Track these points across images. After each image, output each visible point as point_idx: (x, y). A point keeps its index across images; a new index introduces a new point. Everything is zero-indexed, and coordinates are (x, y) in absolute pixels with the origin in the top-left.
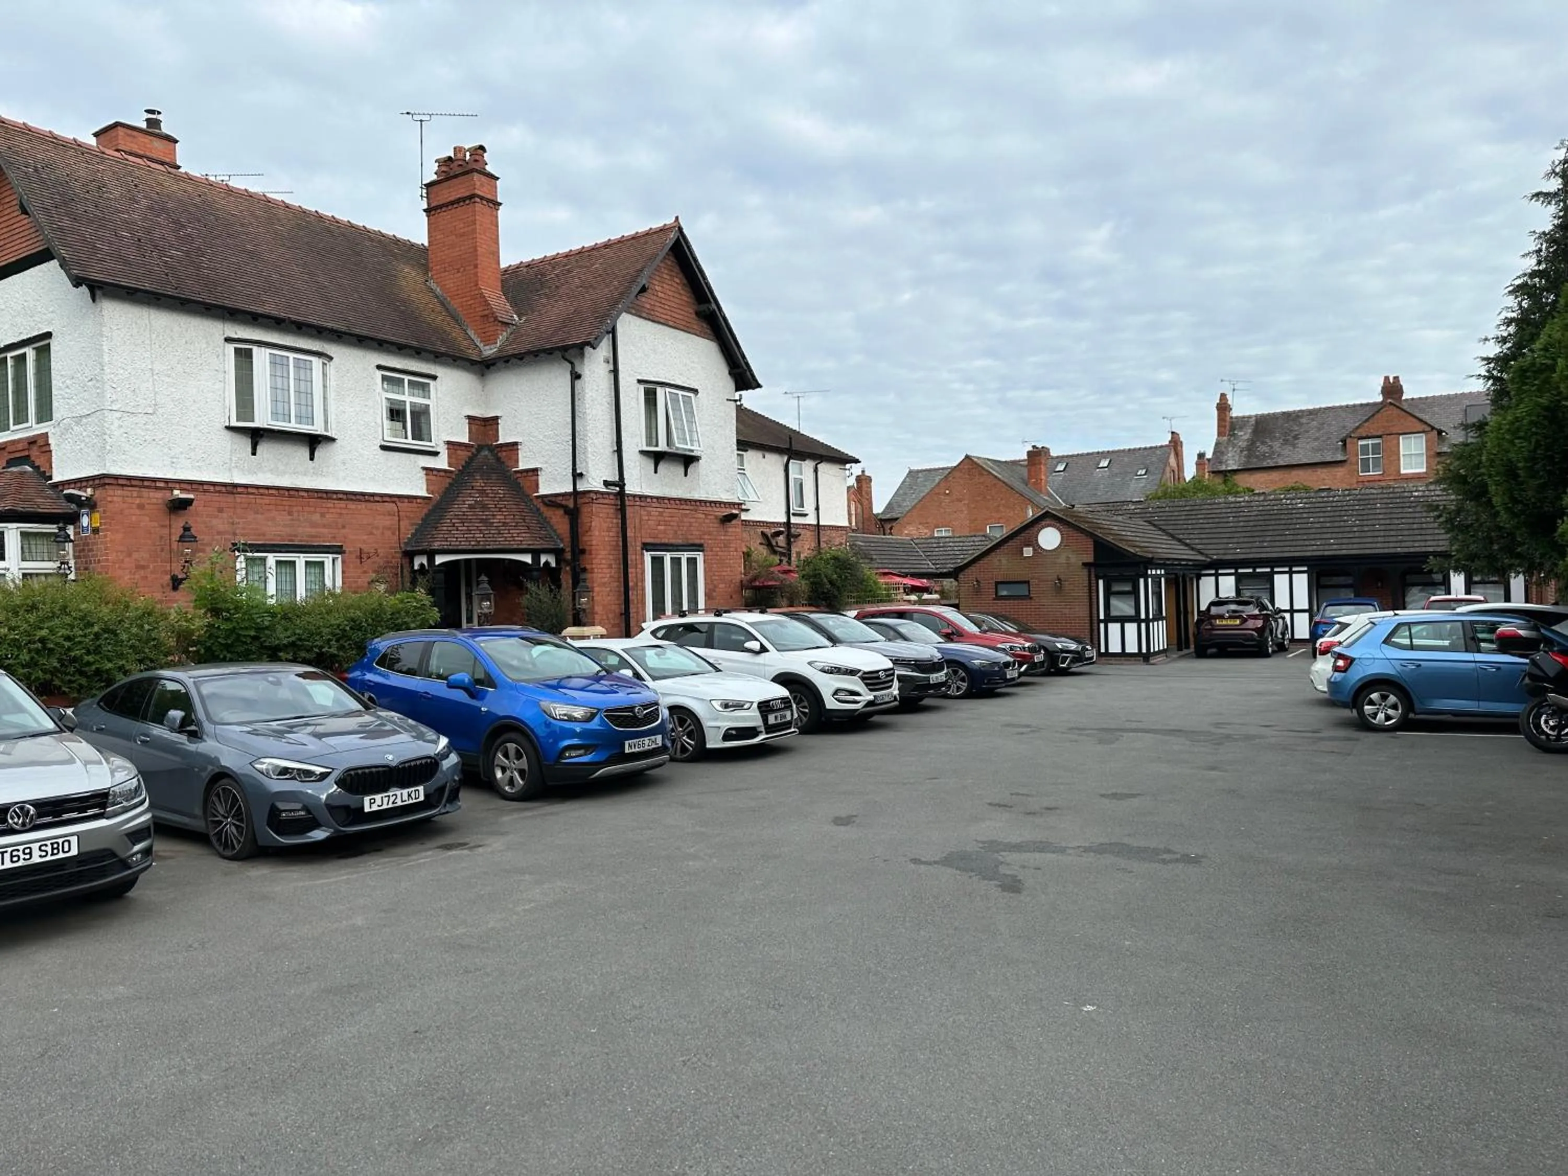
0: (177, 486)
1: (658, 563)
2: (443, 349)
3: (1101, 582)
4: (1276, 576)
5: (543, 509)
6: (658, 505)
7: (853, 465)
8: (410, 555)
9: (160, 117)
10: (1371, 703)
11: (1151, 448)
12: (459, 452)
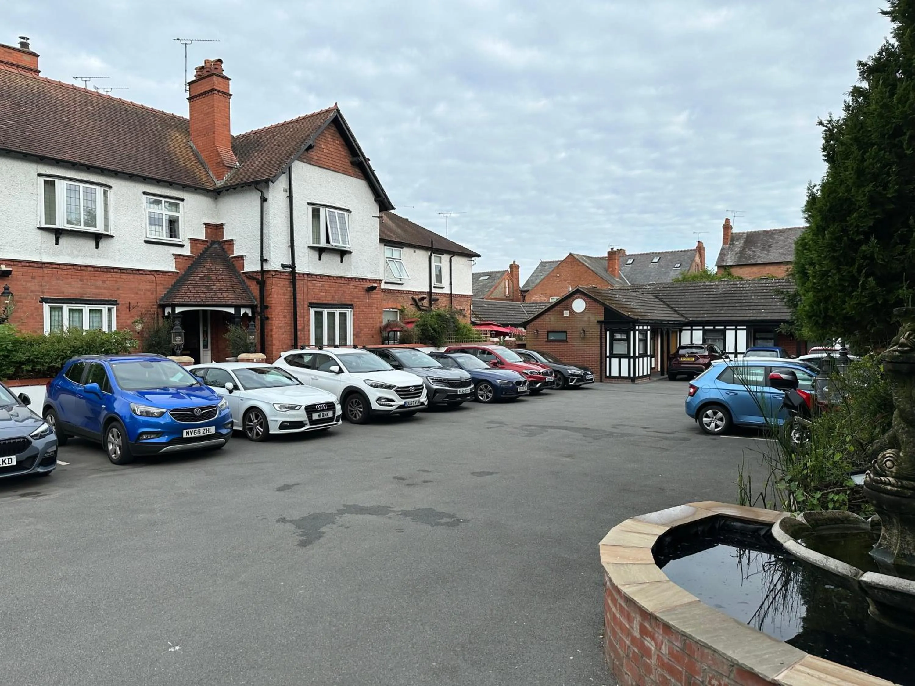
0: (4, 262)
1: (319, 315)
2: (187, 183)
3: (608, 333)
4: (727, 332)
5: (246, 280)
6: (321, 280)
7: (477, 258)
8: (163, 307)
9: (28, 41)
10: (707, 416)
11: (685, 251)
12: (198, 245)
